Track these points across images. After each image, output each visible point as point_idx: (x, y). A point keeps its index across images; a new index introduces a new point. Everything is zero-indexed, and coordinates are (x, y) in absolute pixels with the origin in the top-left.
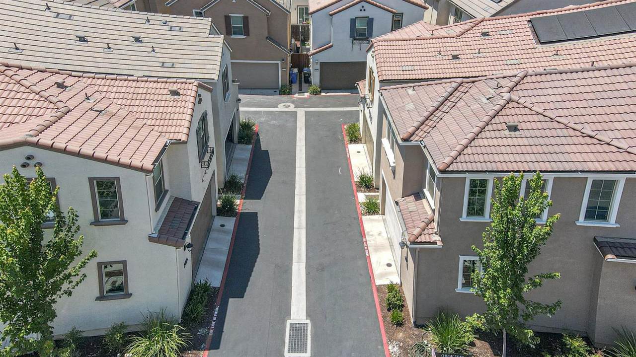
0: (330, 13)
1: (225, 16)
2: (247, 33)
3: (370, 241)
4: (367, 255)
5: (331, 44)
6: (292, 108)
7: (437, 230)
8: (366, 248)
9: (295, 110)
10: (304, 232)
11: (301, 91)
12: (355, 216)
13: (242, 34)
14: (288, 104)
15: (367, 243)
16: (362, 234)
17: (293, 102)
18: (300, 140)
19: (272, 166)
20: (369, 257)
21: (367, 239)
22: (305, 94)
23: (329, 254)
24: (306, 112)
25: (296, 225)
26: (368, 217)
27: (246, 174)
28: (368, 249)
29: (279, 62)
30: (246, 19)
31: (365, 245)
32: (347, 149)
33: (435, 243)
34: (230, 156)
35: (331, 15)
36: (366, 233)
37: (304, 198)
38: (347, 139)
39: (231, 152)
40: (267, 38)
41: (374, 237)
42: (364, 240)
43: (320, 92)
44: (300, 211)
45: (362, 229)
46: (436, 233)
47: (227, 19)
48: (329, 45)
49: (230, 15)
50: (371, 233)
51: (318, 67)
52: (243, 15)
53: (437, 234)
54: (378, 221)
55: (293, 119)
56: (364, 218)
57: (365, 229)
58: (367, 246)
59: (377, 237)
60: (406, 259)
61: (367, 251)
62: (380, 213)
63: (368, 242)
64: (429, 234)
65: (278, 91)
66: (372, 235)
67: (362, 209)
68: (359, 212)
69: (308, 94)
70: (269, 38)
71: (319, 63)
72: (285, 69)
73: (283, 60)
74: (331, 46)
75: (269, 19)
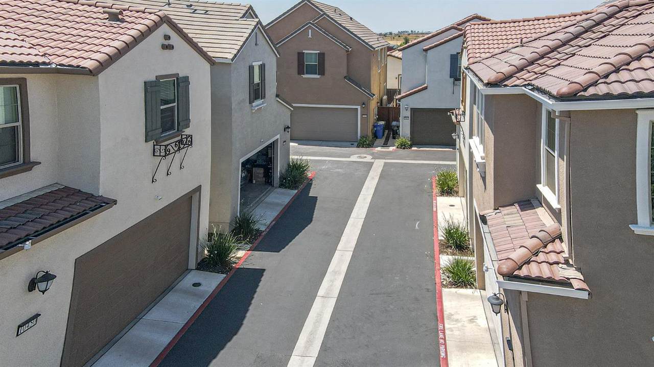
0: (424, 48)
1: (299, 53)
2: (322, 72)
3: (452, 330)
4: (443, 355)
5: (425, 85)
6: (369, 159)
7: (570, 253)
8: (442, 341)
9: (373, 161)
10: (332, 303)
11: (385, 145)
12: (429, 287)
13: (316, 74)
14: (365, 156)
15: (444, 333)
16: (438, 316)
17: (372, 154)
18: (368, 188)
19: (315, 213)
20: (446, 359)
21: (447, 326)
22: (390, 148)
23: (367, 346)
24: (385, 163)
25: (321, 292)
26: (454, 290)
27: (273, 221)
28: (445, 344)
29: (359, 107)
30: (321, 56)
31: (441, 336)
32: (434, 202)
33: (566, 283)
34: (260, 199)
35: (426, 50)
36: (445, 316)
37: (348, 256)
38: (436, 190)
39: (264, 195)
40: (345, 77)
41: (459, 325)
42: (441, 327)
43: (411, 146)
44: (335, 273)
45: (438, 308)
46: (567, 262)
47: (301, 56)
48: (423, 86)
49: (304, 51)
50: (455, 317)
51: (408, 114)
52: (319, 52)
53: (572, 266)
54: (473, 298)
55: (366, 169)
56: (446, 291)
57: (445, 308)
58: (445, 339)
59: (466, 324)
60: (509, 342)
61: (442, 348)
62: (476, 284)
63: (447, 332)
64: (551, 264)
65: (356, 144)
66: (457, 320)
67: (443, 277)
68: (437, 280)
69: (394, 148)
70: (348, 77)
71: (409, 109)
72: (366, 116)
73: (364, 104)
74: (426, 88)
75: (349, 54)
